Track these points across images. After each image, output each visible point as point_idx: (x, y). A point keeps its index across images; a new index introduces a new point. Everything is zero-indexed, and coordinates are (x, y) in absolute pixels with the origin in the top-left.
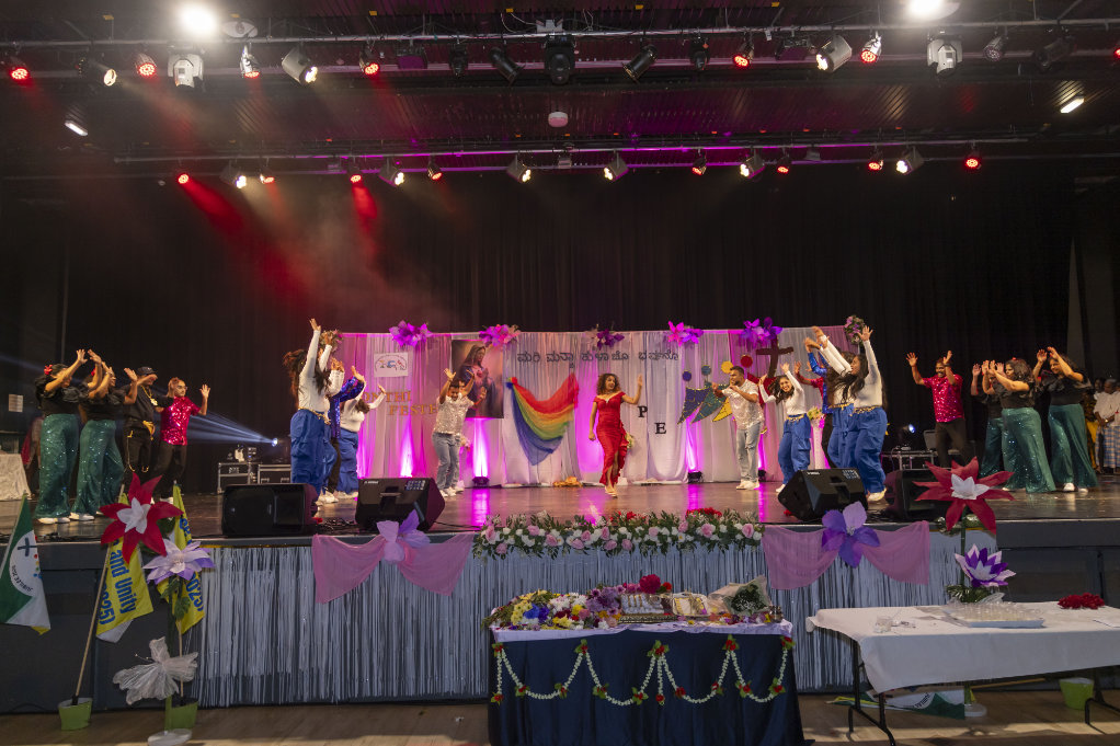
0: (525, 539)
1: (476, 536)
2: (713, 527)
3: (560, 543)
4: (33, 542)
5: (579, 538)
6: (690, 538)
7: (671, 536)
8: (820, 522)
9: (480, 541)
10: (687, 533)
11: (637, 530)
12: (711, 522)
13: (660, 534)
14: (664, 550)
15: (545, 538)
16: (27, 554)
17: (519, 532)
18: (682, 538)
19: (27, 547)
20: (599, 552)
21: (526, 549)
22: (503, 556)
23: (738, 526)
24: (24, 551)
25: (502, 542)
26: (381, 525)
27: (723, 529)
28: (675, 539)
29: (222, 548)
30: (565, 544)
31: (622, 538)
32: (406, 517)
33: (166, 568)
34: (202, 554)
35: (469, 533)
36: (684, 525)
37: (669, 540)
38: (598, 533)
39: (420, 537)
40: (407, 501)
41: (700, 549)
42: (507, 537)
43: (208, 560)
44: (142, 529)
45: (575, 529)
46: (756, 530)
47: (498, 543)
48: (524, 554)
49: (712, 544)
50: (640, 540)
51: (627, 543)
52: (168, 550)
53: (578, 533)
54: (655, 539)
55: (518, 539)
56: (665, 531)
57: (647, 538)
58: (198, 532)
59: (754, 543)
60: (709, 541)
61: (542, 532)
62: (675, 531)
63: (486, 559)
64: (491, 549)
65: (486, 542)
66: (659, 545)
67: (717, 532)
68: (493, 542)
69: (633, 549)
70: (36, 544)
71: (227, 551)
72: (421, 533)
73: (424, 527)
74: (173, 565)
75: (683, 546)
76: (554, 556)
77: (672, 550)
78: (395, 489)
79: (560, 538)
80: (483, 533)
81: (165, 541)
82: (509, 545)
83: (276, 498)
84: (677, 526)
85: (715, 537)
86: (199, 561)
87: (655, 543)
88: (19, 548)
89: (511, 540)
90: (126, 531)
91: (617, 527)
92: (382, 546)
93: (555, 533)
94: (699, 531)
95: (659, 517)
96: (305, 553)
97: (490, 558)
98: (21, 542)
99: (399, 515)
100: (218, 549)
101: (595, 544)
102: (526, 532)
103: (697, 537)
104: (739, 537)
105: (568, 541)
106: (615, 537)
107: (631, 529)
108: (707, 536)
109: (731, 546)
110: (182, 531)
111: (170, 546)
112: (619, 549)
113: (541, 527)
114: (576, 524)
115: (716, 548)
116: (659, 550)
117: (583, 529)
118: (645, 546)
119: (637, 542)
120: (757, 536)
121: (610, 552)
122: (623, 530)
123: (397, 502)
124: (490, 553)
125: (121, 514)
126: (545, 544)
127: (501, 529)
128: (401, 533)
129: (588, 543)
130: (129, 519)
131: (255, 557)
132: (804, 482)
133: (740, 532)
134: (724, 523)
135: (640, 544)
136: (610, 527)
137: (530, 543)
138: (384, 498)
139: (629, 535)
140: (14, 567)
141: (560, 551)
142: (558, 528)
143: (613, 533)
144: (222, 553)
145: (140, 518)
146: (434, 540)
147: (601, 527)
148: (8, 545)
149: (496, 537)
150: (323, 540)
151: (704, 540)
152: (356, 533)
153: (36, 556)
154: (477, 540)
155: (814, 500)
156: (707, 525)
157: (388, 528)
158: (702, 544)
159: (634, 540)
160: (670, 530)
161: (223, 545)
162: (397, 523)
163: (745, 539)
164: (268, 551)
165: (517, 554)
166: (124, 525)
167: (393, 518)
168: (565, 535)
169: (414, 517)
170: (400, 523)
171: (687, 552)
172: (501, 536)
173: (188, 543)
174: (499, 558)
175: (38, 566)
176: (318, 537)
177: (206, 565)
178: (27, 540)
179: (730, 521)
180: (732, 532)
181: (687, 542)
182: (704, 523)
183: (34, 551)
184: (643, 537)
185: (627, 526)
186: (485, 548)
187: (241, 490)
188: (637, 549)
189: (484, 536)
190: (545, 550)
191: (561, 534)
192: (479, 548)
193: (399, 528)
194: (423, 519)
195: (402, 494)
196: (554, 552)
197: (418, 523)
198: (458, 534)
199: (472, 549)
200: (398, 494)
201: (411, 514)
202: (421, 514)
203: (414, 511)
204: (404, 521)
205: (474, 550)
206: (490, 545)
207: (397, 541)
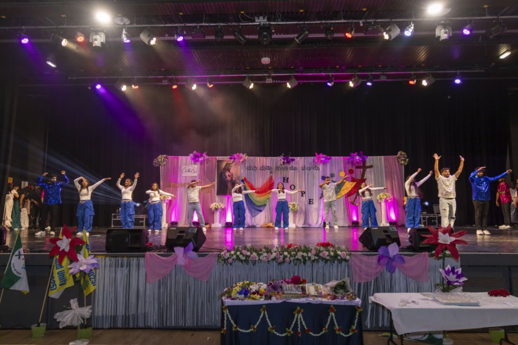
0: (241, 256)
1: (219, 254)
2: (327, 253)
3: (257, 259)
4: (22, 253)
5: (266, 257)
6: (317, 258)
7: (308, 256)
8: (377, 251)
9: (220, 257)
10: (315, 255)
11: (292, 253)
13: (303, 256)
14: (305, 263)
15: (250, 256)
16: (19, 258)
17: (238, 253)
18: (313, 258)
19: (19, 255)
20: (275, 263)
21: (242, 261)
22: (231, 264)
23: (339, 253)
24: (18, 257)
25: (230, 258)
26: (175, 249)
27: (332, 254)
28: (310, 258)
29: (105, 257)
30: (259, 259)
31: (285, 257)
32: (187, 245)
33: (78, 267)
34: (94, 261)
35: (216, 253)
36: (314, 252)
37: (307, 258)
38: (274, 255)
39: (193, 254)
40: (188, 238)
41: (321, 263)
42: (232, 255)
43: (97, 264)
44: (67, 250)
45: (264, 252)
46: (347, 255)
47: (228, 258)
48: (240, 264)
49: (326, 261)
50: (293, 258)
51: (287, 259)
52: (79, 259)
53: (265, 254)
54: (301, 258)
55: (238, 256)
56: (305, 254)
57: (297, 257)
58: (94, 250)
59: (346, 260)
60: (325, 259)
61: (249, 253)
62: (310, 254)
63: (223, 265)
64: (226, 261)
65: (223, 257)
66: (302, 260)
67: (329, 255)
68: (226, 258)
69: (290, 262)
70: (23, 254)
71: (107, 259)
73: (196, 250)
74: (81, 266)
75: (313, 261)
76: (254, 264)
77: (308, 263)
78: (183, 232)
79: (257, 256)
80: (222, 253)
81: (78, 255)
82: (233, 259)
83: (130, 235)
84: (311, 252)
85: (328, 258)
86: (93, 264)
87: (300, 260)
88: (16, 256)
89: (234, 257)
90: (61, 250)
91: (283, 252)
92: (176, 258)
93: (255, 254)
94: (321, 254)
95: (303, 248)
96: (142, 260)
97: (225, 265)
98: (17, 253)
99: (184, 245)
100: (103, 258)
101: (273, 260)
102: (241, 253)
103: (320, 257)
104: (339, 258)
105: (261, 258)
106: (282, 257)
107: (289, 253)
108: (324, 257)
109: (336, 262)
110: (87, 250)
111: (80, 257)
112: (284, 262)
113: (248, 251)
114: (264, 250)
115: (329, 263)
116: (302, 263)
117: (268, 252)
118: (296, 261)
120: (348, 257)
121: (280, 263)
122: (286, 253)
123: (184, 238)
124: (225, 262)
125: (58, 243)
126: (250, 259)
127: (230, 252)
128: (185, 252)
129: (270, 259)
130: (61, 245)
131: (120, 262)
132: (370, 232)
133: (339, 255)
134: (332, 251)
135: (294, 260)
136: (280, 252)
137: (243, 258)
138: (178, 236)
139: (289, 256)
140: (13, 264)
141: (257, 262)
142: (256, 251)
143: (281, 254)
144: (105, 260)
145: (66, 244)
146: (200, 256)
147: (276, 252)
148: (11, 254)
149: (228, 255)
150: (150, 255)
151: (323, 259)
152: (165, 252)
153: (23, 259)
154: (219, 256)
155: (375, 241)
156: (325, 252)
157: (179, 251)
158: (322, 261)
159: (291, 258)
160: (308, 254)
162: (183, 248)
163: (342, 259)
164: (125, 259)
165: (238, 263)
166: (59, 248)
167: (181, 246)
168: (259, 255)
169: (191, 245)
170: (185, 248)
171: (315, 264)
172: (230, 255)
173: (89, 255)
174: (229, 265)
175: (24, 263)
176: (148, 253)
177: (96, 266)
178: (19, 252)
179: (335, 250)
180: (336, 255)
181: (315, 260)
182: (323, 251)
183: (23, 257)
184: (295, 257)
185: (288, 252)
186: (223, 260)
187: (114, 231)
188: (292, 262)
189: (222, 255)
190: (250, 262)
191: (258, 255)
192: (220, 260)
193: (184, 250)
194: (195, 245)
195: (186, 234)
196: (254, 263)
197: (193, 248)
198: (211, 253)
199: (217, 260)
200: (184, 234)
201: (189, 244)
202: (194, 243)
203: (191, 243)
204: (187, 248)
205: (218, 261)
206: (225, 259)
207: (183, 256)
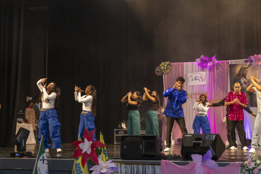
1: (242, 164)
4: (45, 158)
9: (244, 167)
16: (43, 163)
19: (43, 160)
24: (42, 161)
25: (256, 168)
26: (193, 156)
29: (121, 165)
32: (205, 153)
33: (99, 170)
34: (113, 165)
35: (238, 162)
40: (206, 145)
42: (258, 165)
43: (116, 168)
44: (89, 152)
47: (254, 168)
52: (100, 163)
58: (111, 157)
64: (251, 171)
65: (247, 167)
68: (251, 167)
70: (46, 159)
71: (123, 166)
72: (213, 161)
73: (215, 158)
74: (101, 169)
78: (200, 139)
80: (246, 162)
81: (98, 158)
83: (144, 141)
86: (112, 168)
88: (41, 160)
89: (260, 167)
90: (83, 152)
92: (194, 167)
96: (157, 168)
98: (41, 158)
99: (203, 152)
100: (119, 165)
110: (104, 155)
111: (100, 161)
123: (201, 145)
125: (81, 145)
127: (255, 161)
128: (203, 160)
130: (83, 148)
131: (135, 169)
138: (195, 144)
140: (39, 168)
144: (121, 166)
145: (88, 147)
146: (220, 165)
148: (37, 159)
149: (253, 165)
150: (166, 162)
152: (181, 160)
153: (47, 164)
154: (243, 166)
157: (197, 158)
161: (121, 163)
162: (201, 156)
164: (141, 167)
166: (82, 150)
167: (199, 153)
169: (210, 153)
170: (203, 156)
172: (255, 164)
173: (107, 160)
175: (47, 168)
176: (163, 161)
177: (115, 170)
178: (43, 157)
183: (46, 162)
186: (247, 170)
187: (128, 138)
189: (246, 164)
192: (244, 170)
193: (202, 158)
194: (214, 154)
195: (204, 141)
197: (212, 156)
198: (232, 163)
199: (240, 171)
200: (201, 142)
201: (208, 152)
202: (213, 152)
203: (210, 150)
204: (205, 155)
205: (241, 171)
206: (249, 169)
207: (201, 164)
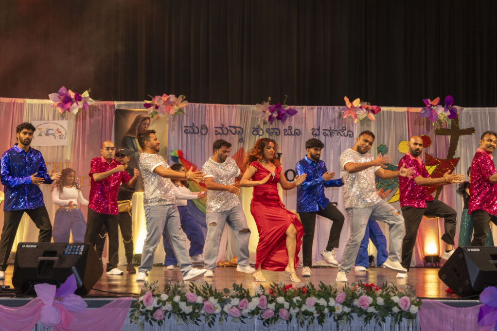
0: (183, 306)
1: (134, 302)
2: (370, 300)
3: (218, 311)
5: (237, 306)
6: (347, 310)
7: (328, 307)
8: (477, 298)
9: (138, 307)
10: (345, 304)
11: (295, 300)
12: (368, 295)
13: (317, 305)
14: (321, 321)
15: (203, 305)
17: (177, 299)
18: (340, 309)
20: (256, 321)
21: (184, 316)
22: (160, 323)
23: (396, 299)
25: (159, 308)
26: (38, 288)
27: (380, 301)
28: (332, 310)
30: (223, 312)
31: (279, 307)
32: (63, 282)
36: (341, 296)
37: (326, 311)
38: (255, 303)
39: (75, 302)
40: (65, 265)
41: (357, 321)
42: (164, 303)
45: (233, 297)
46: (412, 303)
47: (155, 309)
48: (181, 321)
49: (369, 317)
50: (297, 310)
51: (284, 313)
53: (236, 301)
54: (312, 309)
55: (175, 305)
56: (322, 302)
57: (304, 308)
59: (411, 316)
60: (366, 313)
61: (199, 300)
62: (332, 302)
63: (143, 325)
64: (149, 315)
65: (144, 307)
66: (316, 315)
67: (374, 305)
68: (150, 308)
69: (290, 319)
72: (79, 297)
73: (81, 292)
75: (340, 317)
76: (211, 324)
77: (329, 321)
78: (53, 253)
79: (218, 306)
80: (141, 299)
82: (166, 311)
84: (334, 297)
85: (371, 310)
87: (311, 314)
89: (168, 306)
91: (275, 297)
93: (213, 300)
94: (356, 303)
95: (317, 288)
97: (147, 324)
99: (57, 278)
101: (253, 313)
102: (184, 299)
103: (354, 309)
104: (395, 310)
105: (226, 309)
106: (272, 306)
107: (289, 299)
108: (364, 308)
109: (389, 319)
112: (276, 318)
113: (198, 294)
114: (233, 292)
115: (373, 320)
116: (316, 321)
117: (241, 297)
118: (301, 317)
119: (293, 312)
120: (414, 309)
121: (267, 321)
122: (281, 300)
123: (55, 266)
124: (147, 319)
126: (203, 312)
127: (159, 296)
128: (58, 296)
129: (245, 312)
132: (464, 258)
133: (396, 304)
134: (381, 296)
135: (298, 314)
136: (267, 296)
137: (187, 309)
138: (42, 262)
139: (287, 305)
141: (217, 320)
142: (217, 295)
143: (271, 302)
146: (91, 305)
147: (259, 296)
149: (154, 302)
151: (361, 312)
152: (12, 296)
154: (135, 306)
155: (473, 278)
156: (364, 296)
157: (45, 292)
158: (359, 316)
159: (292, 310)
160: (328, 301)
162: (54, 287)
163: (401, 312)
165: (174, 320)
167: (50, 282)
168: (222, 302)
169: (73, 281)
170: (58, 287)
171: (343, 323)
172: (159, 302)
174: (155, 324)
179: (388, 294)
180: (389, 304)
181: (344, 314)
182: (361, 294)
184: (300, 307)
185: (285, 296)
186: (142, 314)
188: (294, 320)
189: (142, 302)
190: (202, 318)
191: (219, 302)
192: (136, 314)
193: (57, 291)
194: (81, 284)
195: (60, 257)
196: (211, 320)
197: (76, 288)
198: (115, 299)
199: (129, 314)
200: (56, 258)
201: (69, 278)
202: (79, 279)
203: (73, 276)
204: (62, 285)
205: (131, 316)
206: (147, 311)
207: (54, 304)
